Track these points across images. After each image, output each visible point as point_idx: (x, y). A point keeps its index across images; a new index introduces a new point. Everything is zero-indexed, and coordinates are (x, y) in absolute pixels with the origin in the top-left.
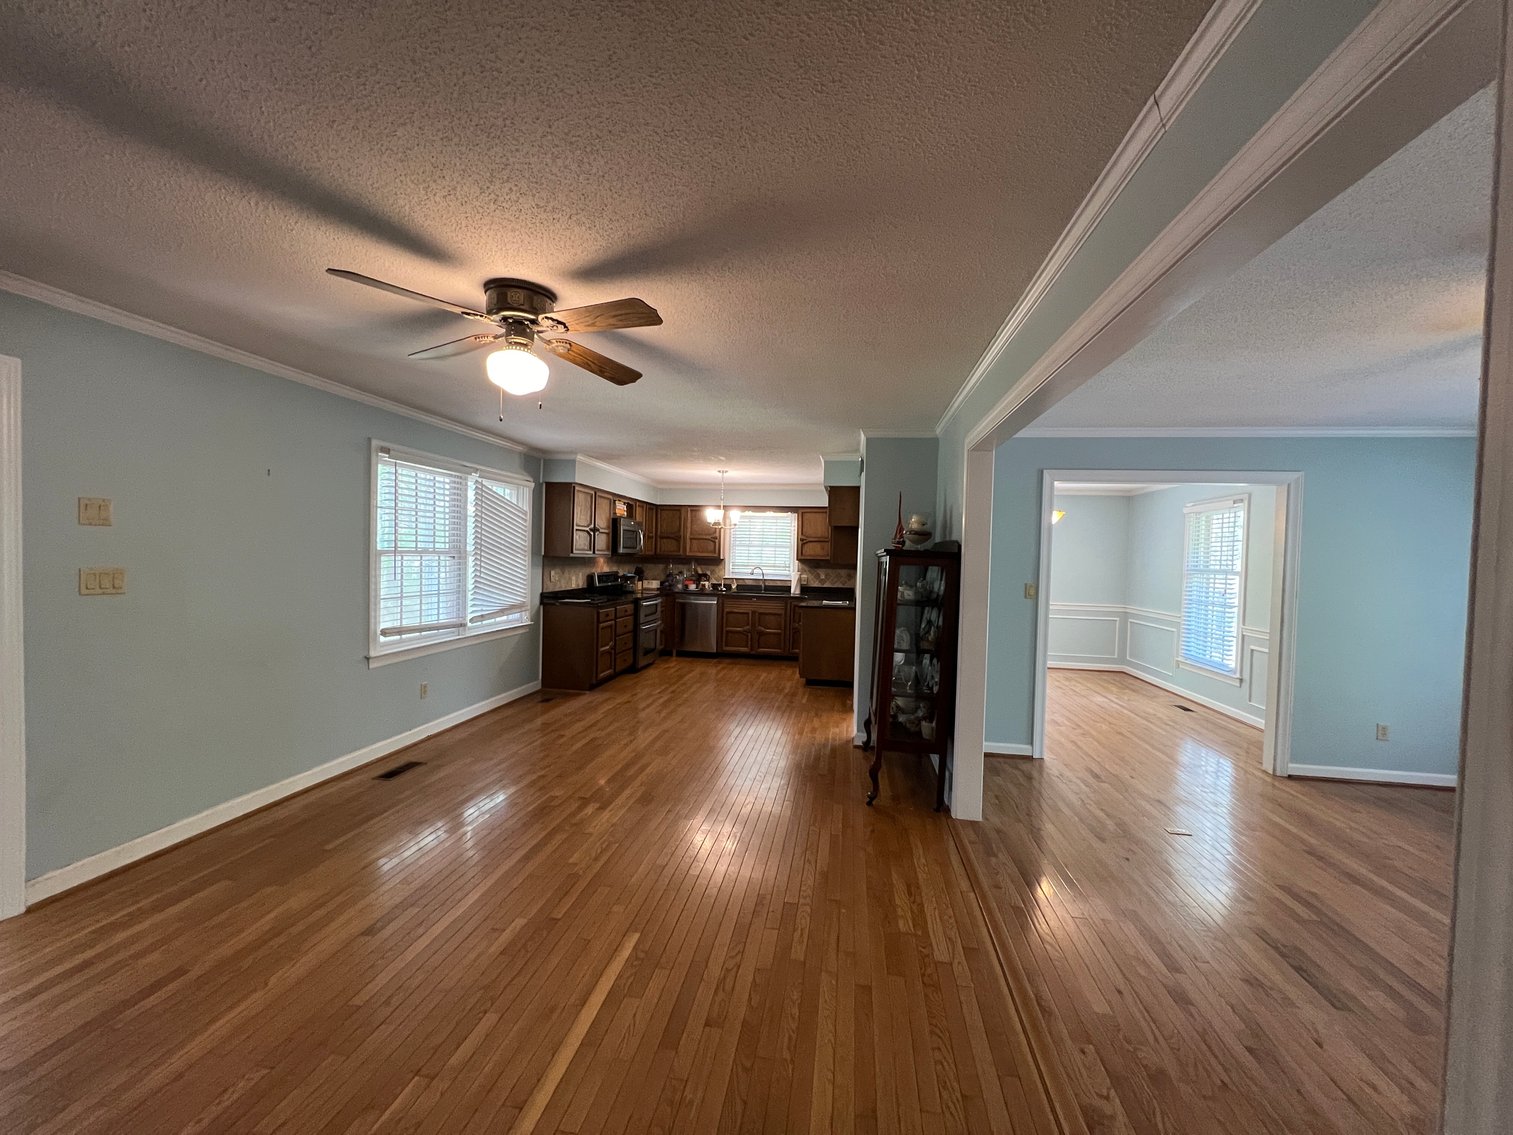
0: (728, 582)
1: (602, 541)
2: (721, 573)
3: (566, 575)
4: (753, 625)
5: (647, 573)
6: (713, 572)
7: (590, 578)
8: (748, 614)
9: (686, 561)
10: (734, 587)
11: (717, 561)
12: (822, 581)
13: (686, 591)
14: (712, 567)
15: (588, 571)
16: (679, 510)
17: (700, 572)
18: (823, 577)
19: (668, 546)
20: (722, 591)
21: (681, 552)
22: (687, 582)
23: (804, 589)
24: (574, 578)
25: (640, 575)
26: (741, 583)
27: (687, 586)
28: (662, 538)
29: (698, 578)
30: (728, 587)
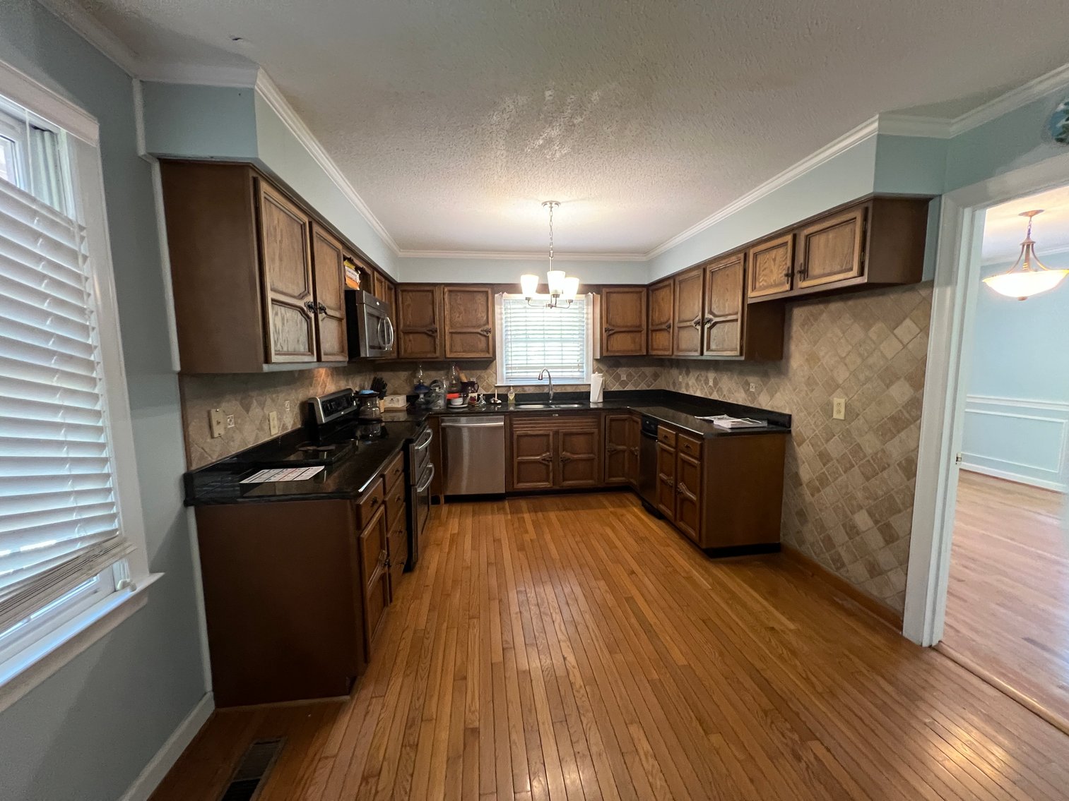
0: (503, 391)
1: (331, 334)
2: (491, 380)
3: (256, 410)
4: (556, 451)
5: (389, 388)
6: (479, 377)
7: (307, 408)
8: (548, 435)
9: (443, 365)
10: (511, 397)
11: (487, 362)
12: (624, 383)
13: (449, 410)
14: (478, 372)
15: (301, 395)
16: (432, 292)
17: (465, 381)
18: (624, 378)
19: (416, 346)
20: (496, 404)
21: (438, 354)
22: (449, 396)
23: (607, 395)
24: (273, 415)
25: (380, 389)
26: (519, 391)
27: (449, 402)
28: (407, 333)
29: (464, 388)
30: (504, 397)
